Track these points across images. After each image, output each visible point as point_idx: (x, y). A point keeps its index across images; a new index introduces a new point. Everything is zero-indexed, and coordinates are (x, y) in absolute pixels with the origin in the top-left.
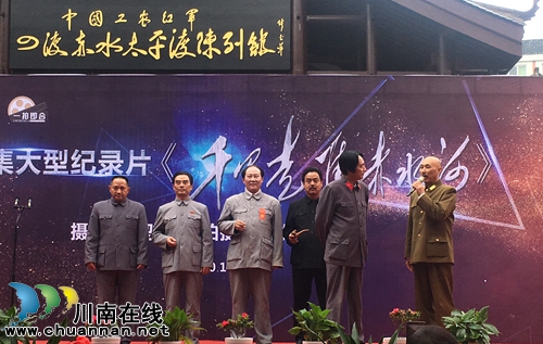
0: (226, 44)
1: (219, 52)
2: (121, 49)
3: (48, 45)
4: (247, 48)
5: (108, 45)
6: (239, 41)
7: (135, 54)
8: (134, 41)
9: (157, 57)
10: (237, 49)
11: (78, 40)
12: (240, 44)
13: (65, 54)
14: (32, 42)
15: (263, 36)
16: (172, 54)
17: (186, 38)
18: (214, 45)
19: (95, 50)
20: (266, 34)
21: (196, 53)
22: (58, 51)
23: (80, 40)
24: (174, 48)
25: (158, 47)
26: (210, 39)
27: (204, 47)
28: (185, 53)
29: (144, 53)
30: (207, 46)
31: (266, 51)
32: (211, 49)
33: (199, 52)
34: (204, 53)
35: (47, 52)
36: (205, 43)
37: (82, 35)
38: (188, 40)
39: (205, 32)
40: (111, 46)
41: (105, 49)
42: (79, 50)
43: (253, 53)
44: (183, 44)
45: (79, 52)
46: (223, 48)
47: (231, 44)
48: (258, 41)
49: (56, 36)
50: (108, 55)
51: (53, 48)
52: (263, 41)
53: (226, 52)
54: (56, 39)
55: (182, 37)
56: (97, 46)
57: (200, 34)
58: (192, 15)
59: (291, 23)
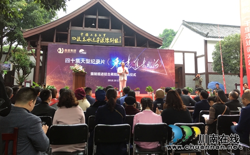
2: (91, 40)
3: (78, 39)
6: (113, 40)
7: (94, 42)
8: (94, 39)
9: (98, 42)
13: (81, 41)
14: (75, 38)
16: (101, 42)
17: (103, 39)
19: (87, 40)
20: (118, 39)
31: (118, 42)
34: (107, 42)
37: (84, 37)
39: (107, 38)
42: (84, 40)
43: (115, 42)
53: (111, 42)
58: (104, 35)
59: (122, 37)
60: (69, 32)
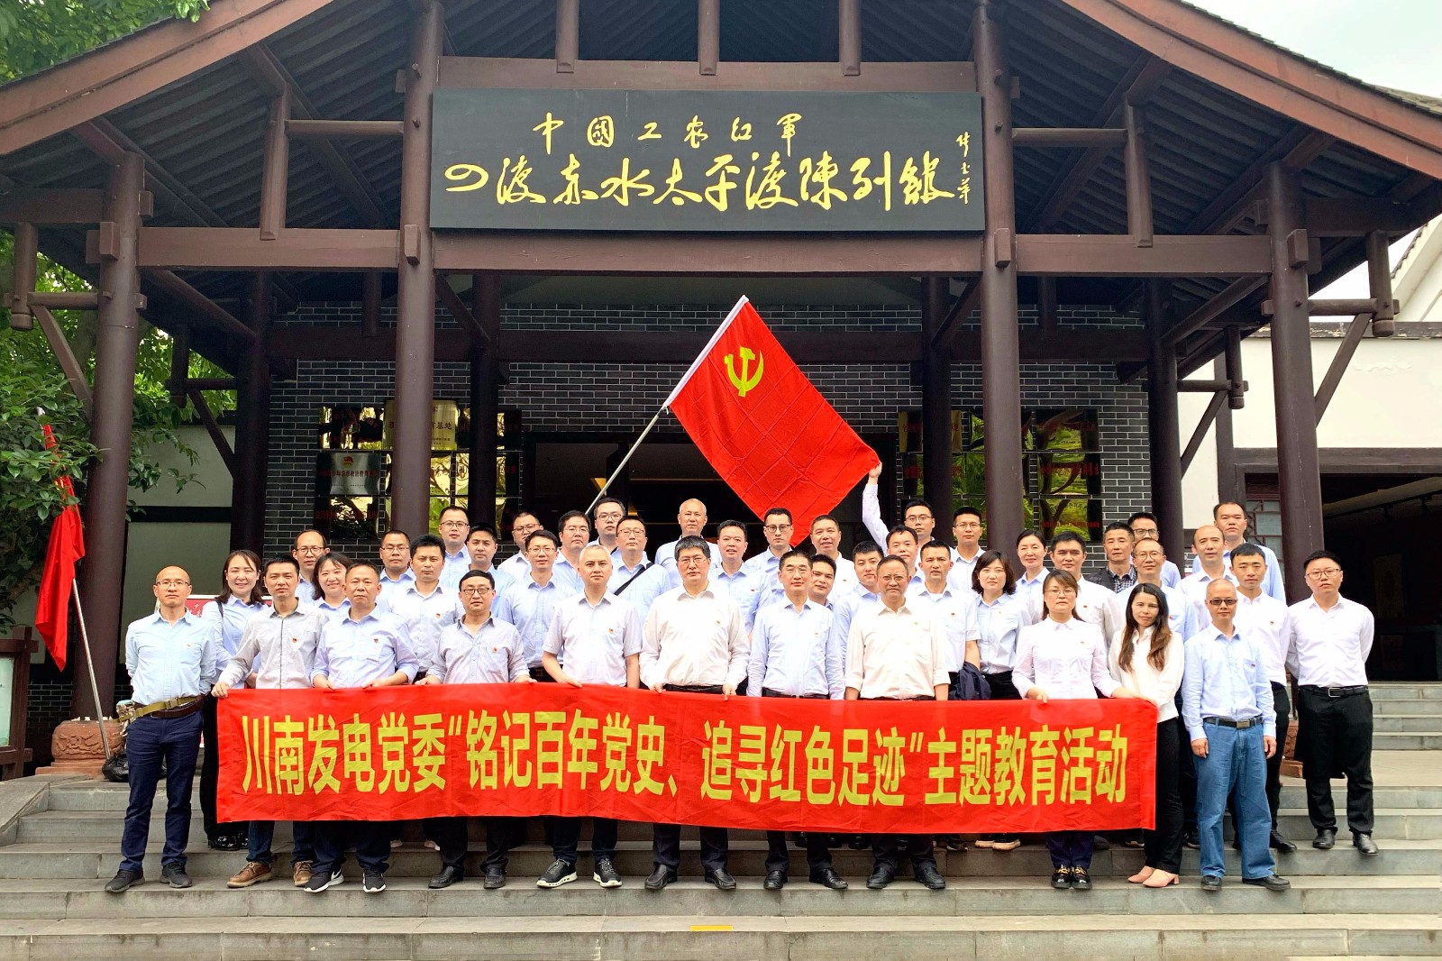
0: (857, 180)
1: (843, 197)
2: (651, 190)
3: (507, 182)
4: (898, 189)
5: (625, 182)
6: (882, 175)
7: (678, 201)
8: (677, 175)
9: (722, 206)
10: (878, 190)
11: (567, 172)
12: (885, 180)
13: (540, 199)
14: (475, 177)
15: (930, 165)
16: (752, 202)
17: (778, 169)
18: (833, 183)
19: (600, 192)
20: (936, 161)
21: (797, 197)
22: (526, 193)
23: (570, 173)
24: (754, 190)
25: (724, 186)
26: (826, 170)
27: (814, 188)
28: (777, 199)
29: (696, 198)
30: (820, 186)
31: (937, 194)
32: (827, 191)
33: (805, 196)
34: (815, 199)
35: (505, 196)
36: (816, 179)
37: (574, 163)
38: (782, 173)
39: (816, 159)
40: (631, 184)
41: (619, 191)
42: (569, 192)
43: (911, 198)
44: (772, 180)
45: (569, 195)
46: (850, 190)
47: (867, 181)
48: (919, 175)
49: (522, 164)
50: (624, 201)
51: (517, 189)
52: (929, 175)
53: (858, 196)
54: (522, 170)
55: (771, 168)
56: (604, 185)
57: (806, 163)
58: (789, 125)
59: (980, 141)
60: (419, 112)
